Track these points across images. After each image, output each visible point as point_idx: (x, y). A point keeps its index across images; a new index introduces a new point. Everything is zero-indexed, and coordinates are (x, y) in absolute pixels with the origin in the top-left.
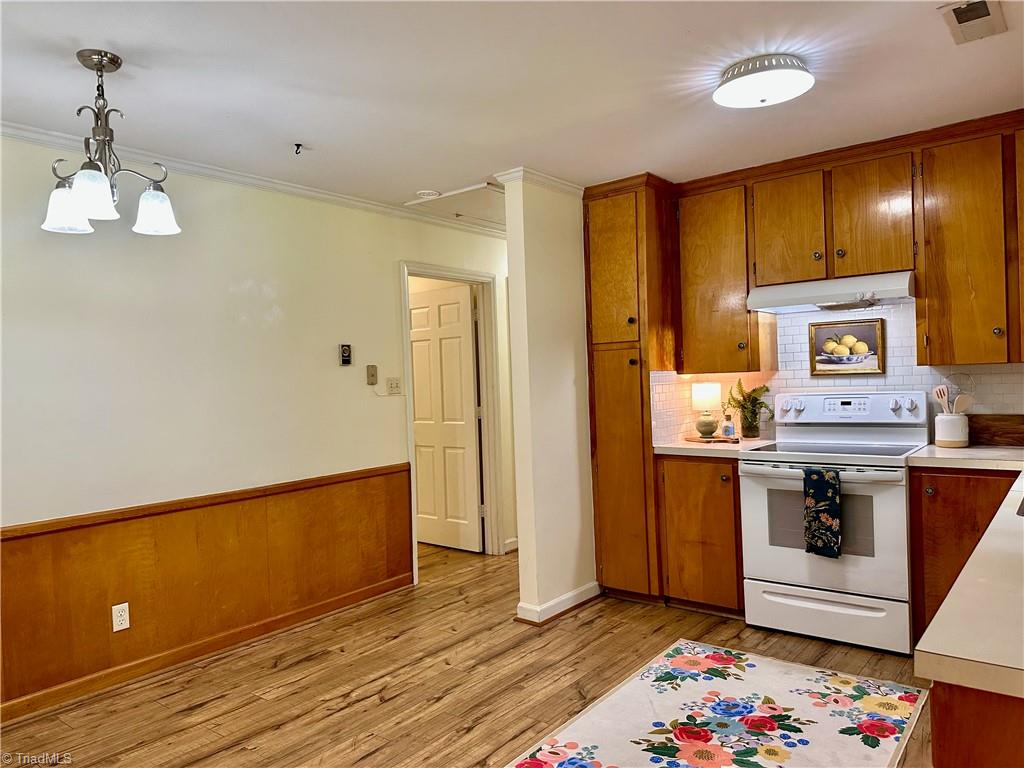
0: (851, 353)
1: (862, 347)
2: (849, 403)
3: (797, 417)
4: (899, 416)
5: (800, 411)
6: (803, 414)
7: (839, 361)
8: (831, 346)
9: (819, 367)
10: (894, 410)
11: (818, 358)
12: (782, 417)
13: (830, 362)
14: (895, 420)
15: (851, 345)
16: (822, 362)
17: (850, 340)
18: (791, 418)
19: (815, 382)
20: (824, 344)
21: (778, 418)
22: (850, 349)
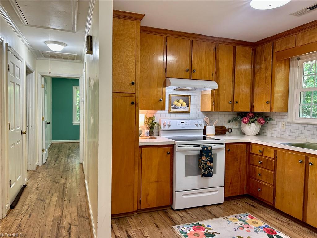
0: (181, 106)
1: (185, 104)
2: (184, 123)
3: (169, 127)
4: (198, 127)
5: (169, 125)
6: (171, 126)
7: (178, 108)
8: (176, 103)
9: (172, 110)
10: (196, 125)
11: (172, 107)
12: (164, 128)
13: (175, 108)
14: (196, 128)
15: (181, 103)
16: (173, 108)
17: (181, 101)
18: (167, 128)
19: (170, 115)
20: (174, 102)
21: (162, 128)
22: (181, 104)
